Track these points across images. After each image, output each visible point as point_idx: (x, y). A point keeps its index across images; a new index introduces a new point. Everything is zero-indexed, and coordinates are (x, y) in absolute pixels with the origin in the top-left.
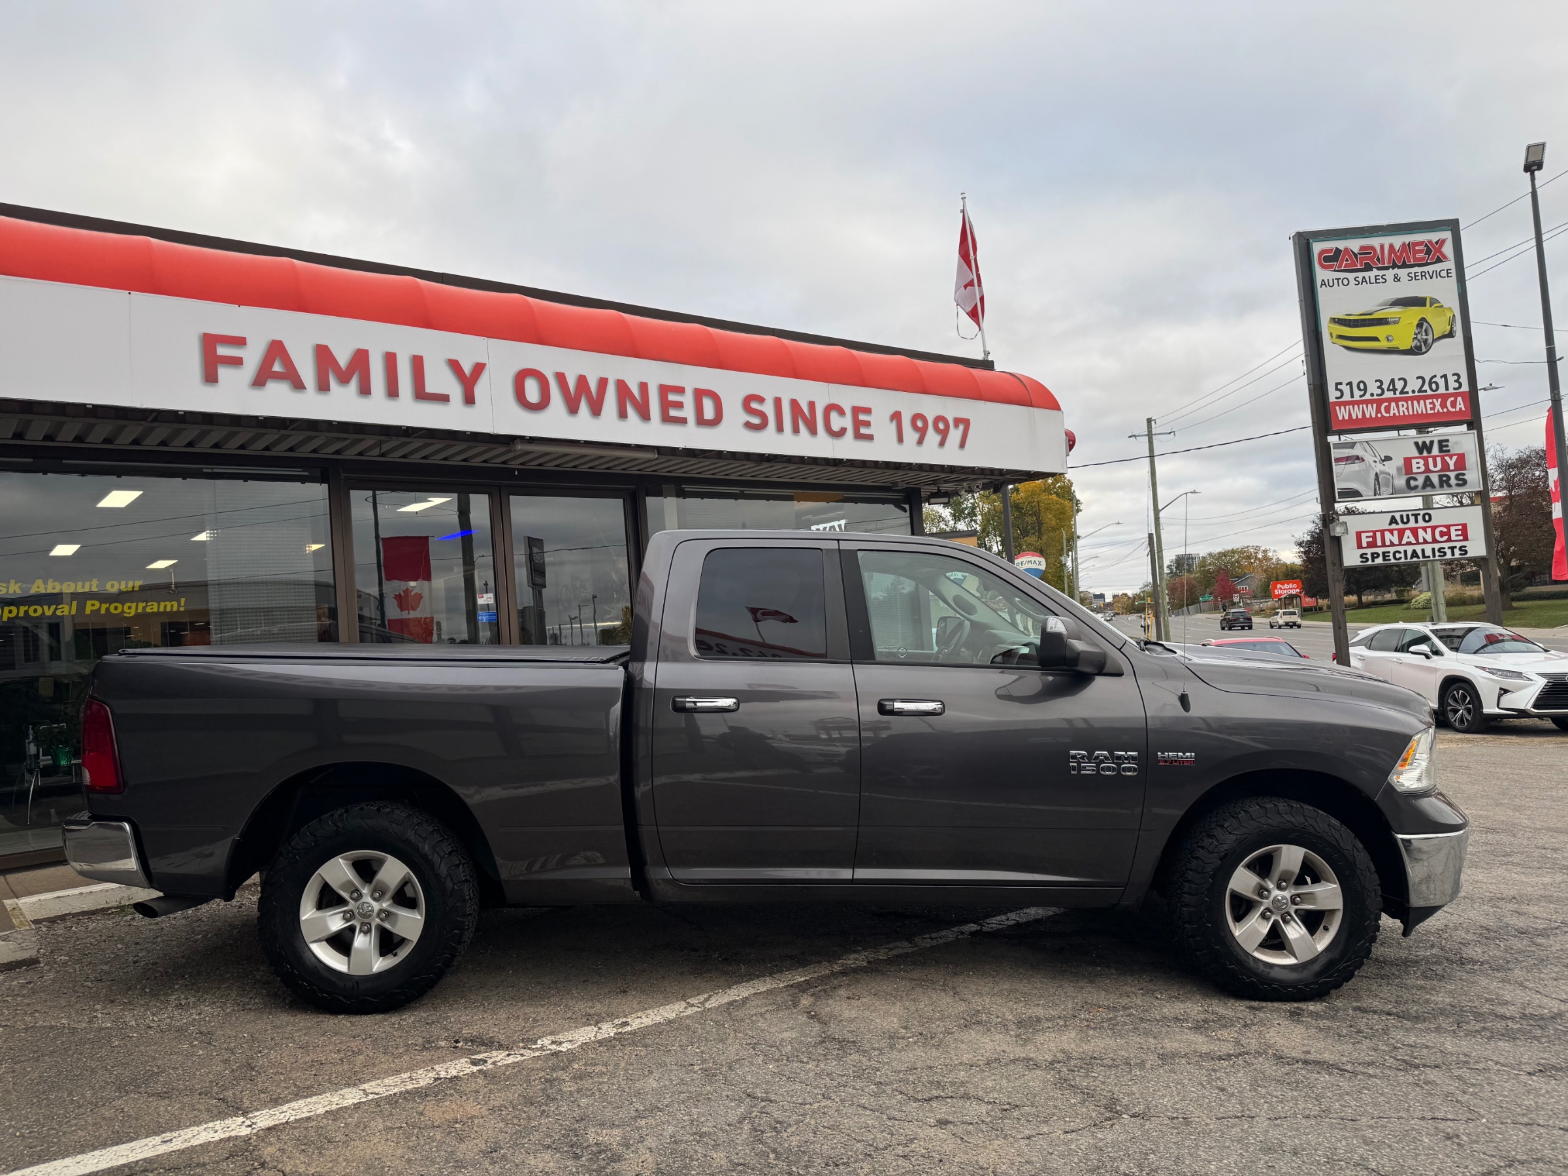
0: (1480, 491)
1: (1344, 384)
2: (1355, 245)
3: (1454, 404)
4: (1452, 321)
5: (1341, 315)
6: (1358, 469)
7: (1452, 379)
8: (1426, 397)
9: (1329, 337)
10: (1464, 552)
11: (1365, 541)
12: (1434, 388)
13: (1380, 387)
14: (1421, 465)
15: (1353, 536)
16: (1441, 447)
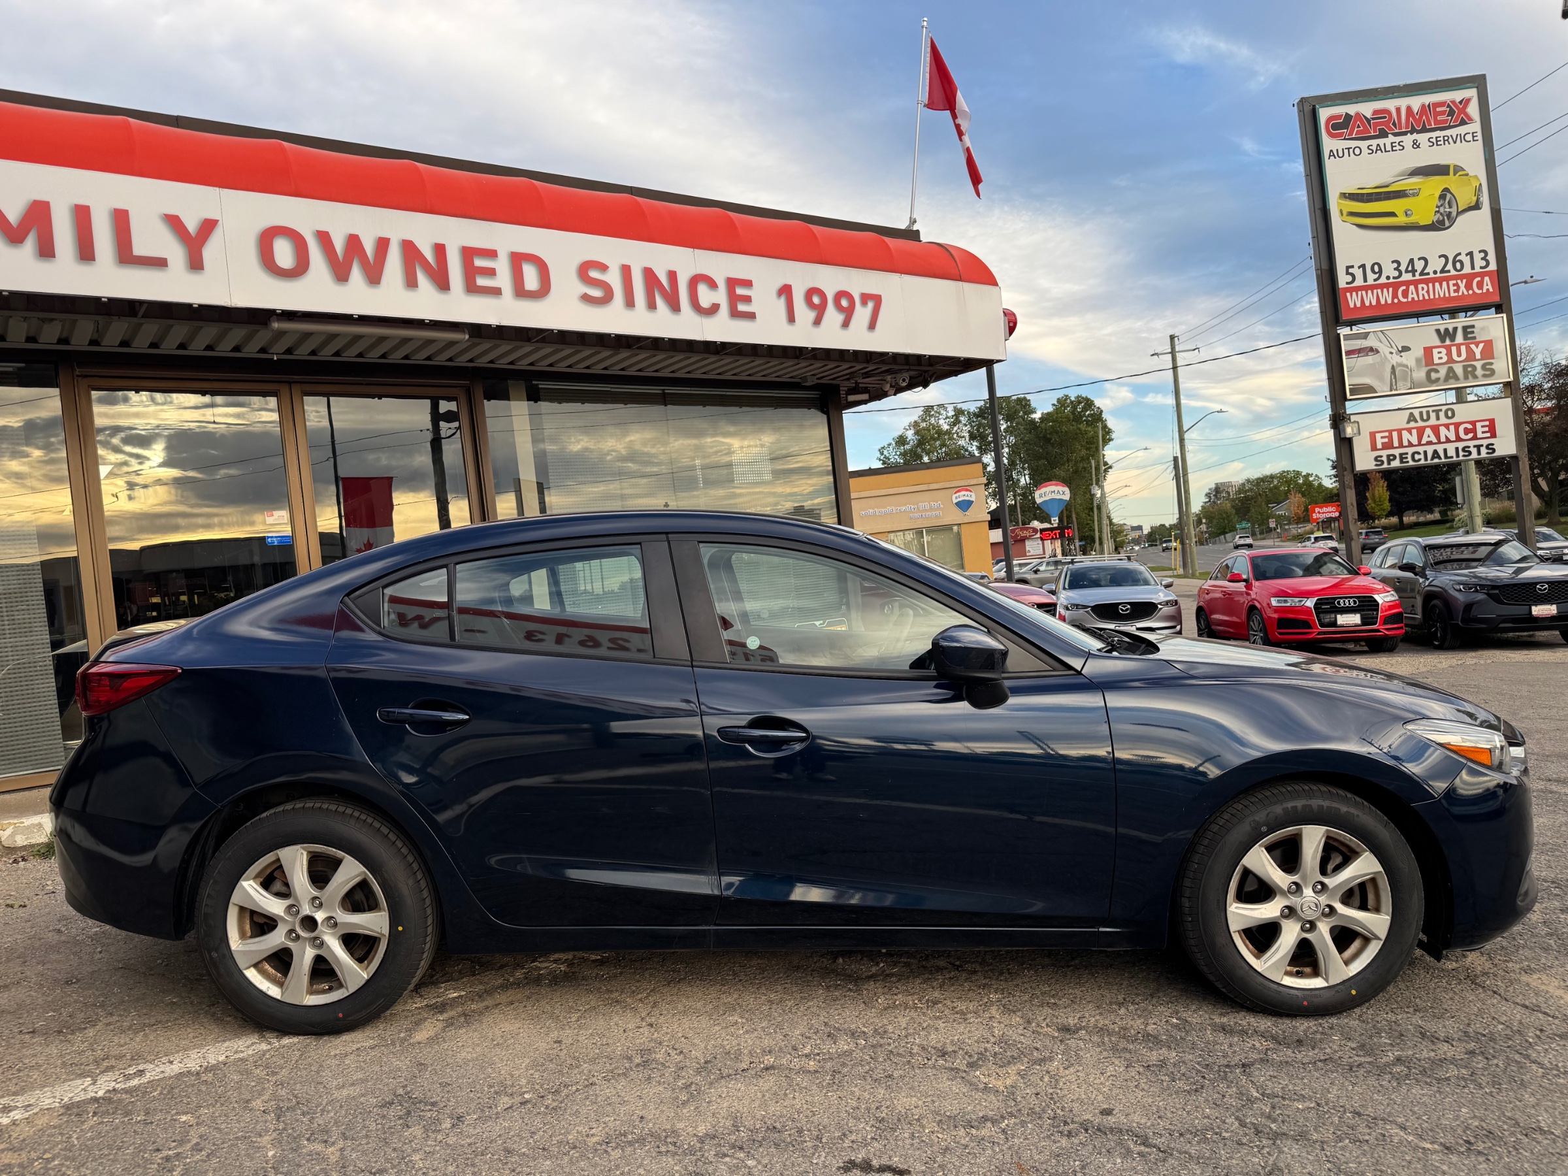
0: (1511, 382)
1: (1356, 267)
2: (1367, 109)
3: (1480, 285)
4: (1478, 191)
5: (1353, 190)
6: (1371, 362)
7: (1478, 257)
8: (1448, 279)
9: (1338, 213)
10: (1492, 451)
11: (1380, 442)
12: (1458, 268)
13: (1396, 269)
14: (1443, 355)
15: (1366, 437)
16: (1466, 334)
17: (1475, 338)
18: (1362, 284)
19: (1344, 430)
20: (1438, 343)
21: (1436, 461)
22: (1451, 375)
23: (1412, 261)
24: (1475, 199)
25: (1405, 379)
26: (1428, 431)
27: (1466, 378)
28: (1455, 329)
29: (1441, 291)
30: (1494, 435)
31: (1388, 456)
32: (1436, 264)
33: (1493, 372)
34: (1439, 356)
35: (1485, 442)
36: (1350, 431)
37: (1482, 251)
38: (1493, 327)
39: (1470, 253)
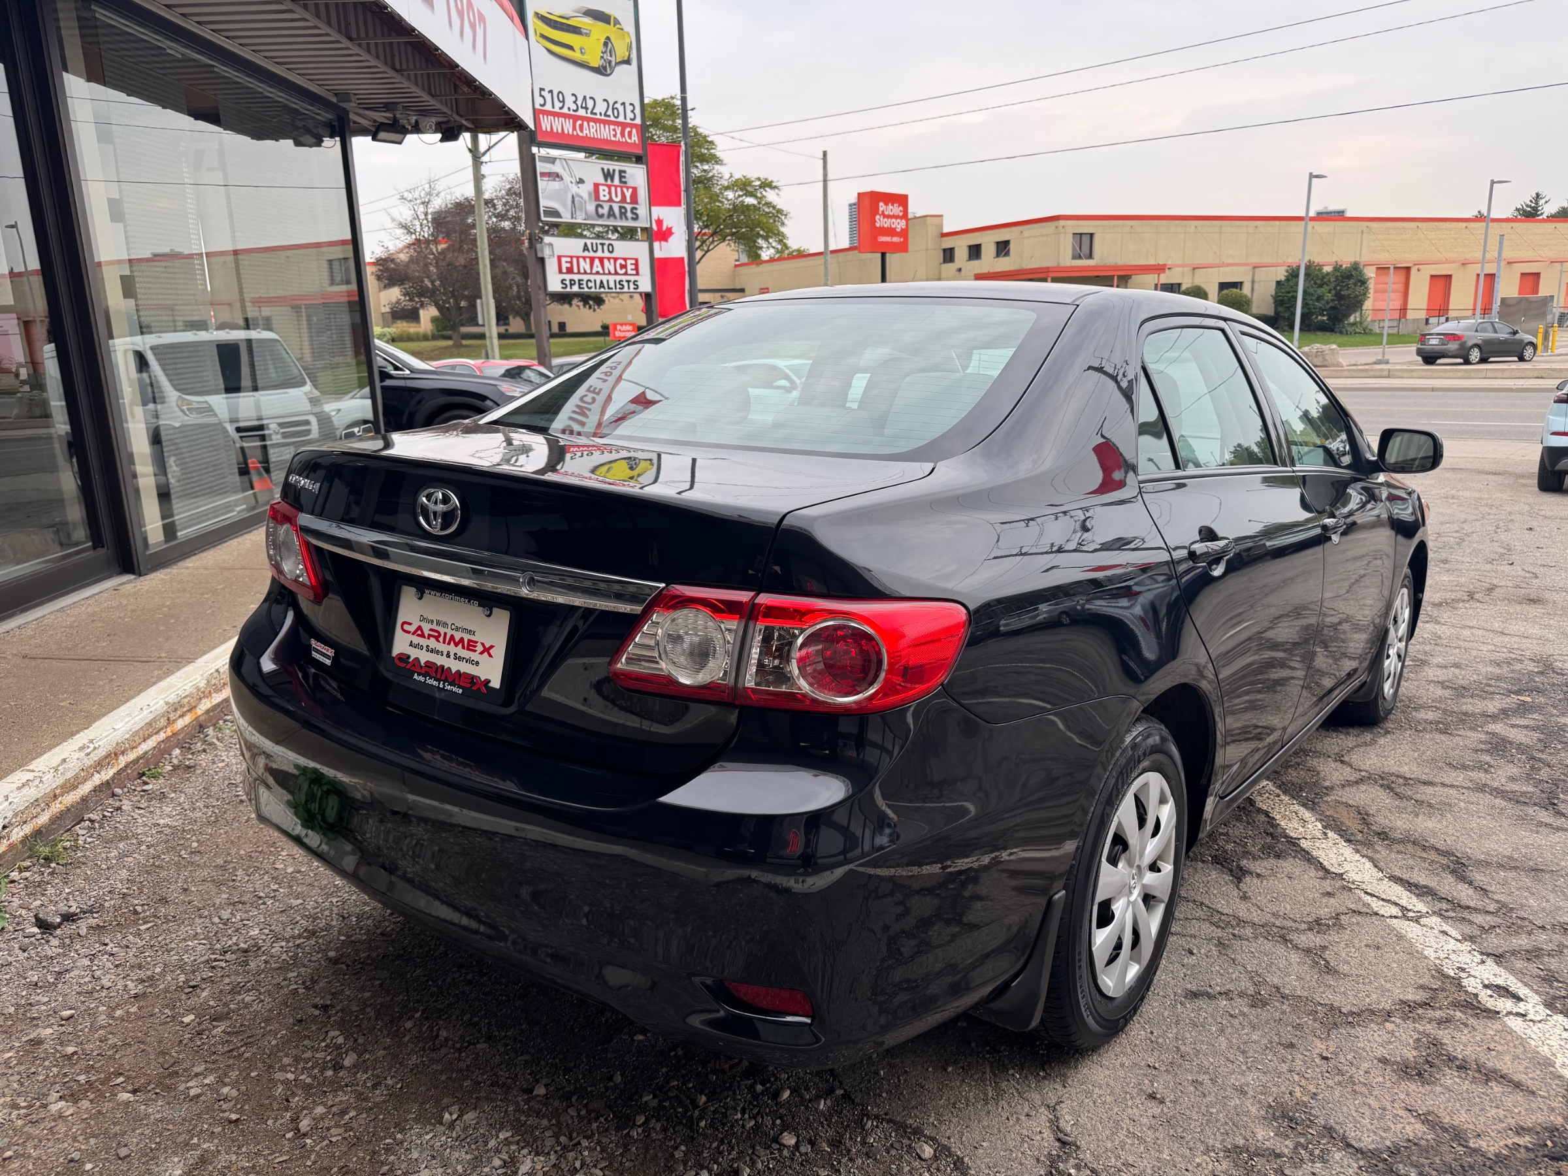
0: (646, 228)
1: (547, 90)
3: (630, 133)
4: (630, 48)
5: (543, 12)
6: (557, 187)
7: (629, 108)
8: (610, 123)
9: (533, 32)
10: (637, 287)
11: (565, 266)
12: (616, 115)
13: (575, 102)
14: (606, 193)
15: (556, 259)
16: (621, 177)
17: (625, 182)
18: (551, 109)
19: (542, 251)
20: (601, 180)
21: (602, 290)
22: (611, 213)
23: (585, 98)
24: (627, 54)
25: (581, 210)
26: (597, 262)
27: (621, 218)
28: (614, 171)
29: (606, 133)
30: (637, 274)
31: (571, 280)
32: (601, 108)
33: (637, 214)
34: (604, 193)
35: (632, 278)
36: (546, 252)
37: (631, 104)
38: (637, 175)
39: (623, 104)
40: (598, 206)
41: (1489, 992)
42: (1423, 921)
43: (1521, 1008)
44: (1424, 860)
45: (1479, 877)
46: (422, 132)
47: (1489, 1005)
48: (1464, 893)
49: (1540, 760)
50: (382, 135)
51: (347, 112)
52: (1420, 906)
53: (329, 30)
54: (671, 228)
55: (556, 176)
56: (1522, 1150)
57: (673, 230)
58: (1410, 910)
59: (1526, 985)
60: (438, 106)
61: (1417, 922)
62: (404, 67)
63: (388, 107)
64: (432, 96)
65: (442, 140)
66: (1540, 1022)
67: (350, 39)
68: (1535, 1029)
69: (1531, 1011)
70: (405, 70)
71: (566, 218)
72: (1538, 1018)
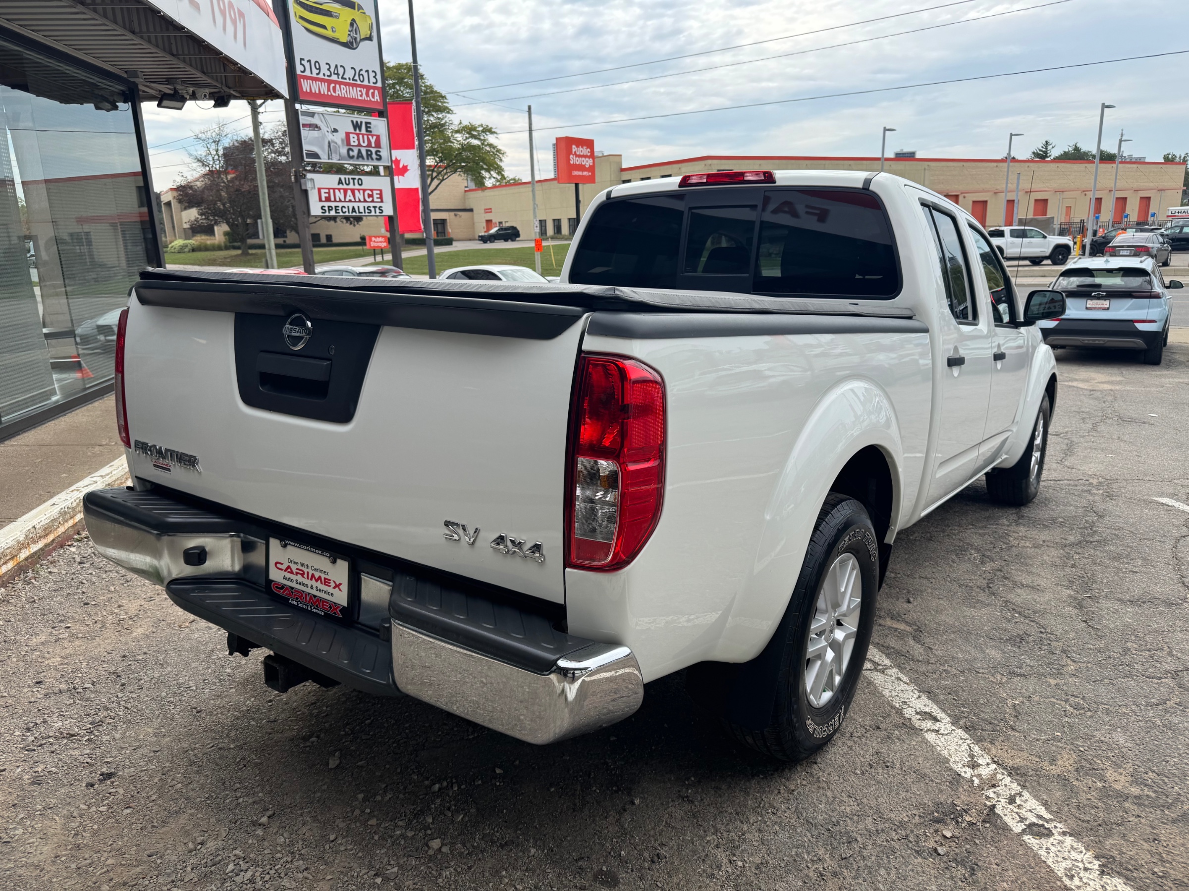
0: (388, 167)
1: (306, 60)
3: (373, 94)
4: (371, 28)
6: (317, 135)
7: (372, 75)
9: (294, 15)
10: (382, 211)
11: (324, 196)
12: (362, 79)
13: (329, 69)
14: (355, 139)
15: (316, 191)
16: (367, 127)
17: (371, 132)
18: (310, 75)
19: (305, 184)
20: (352, 130)
21: (354, 214)
22: (360, 155)
23: (336, 66)
24: (369, 32)
25: (336, 153)
26: (349, 193)
27: (368, 159)
28: (361, 122)
29: (354, 93)
30: (382, 201)
31: (329, 207)
32: (349, 74)
33: (380, 156)
34: (353, 140)
35: (378, 205)
36: (309, 186)
37: (373, 71)
38: (380, 126)
39: (367, 71)
40: (349, 150)
41: (919, 717)
42: (888, 671)
43: (937, 726)
44: (896, 629)
45: (928, 641)
46: (198, 100)
47: (916, 725)
48: (917, 650)
49: (988, 557)
50: (165, 103)
51: (136, 85)
52: (887, 662)
53: (114, 26)
54: (407, 166)
55: (315, 127)
56: (917, 818)
57: (408, 168)
58: (879, 665)
59: (943, 710)
60: (209, 81)
61: (883, 672)
62: (180, 52)
63: (169, 81)
64: (203, 72)
65: (215, 106)
66: (947, 734)
67: (133, 32)
68: (942, 740)
69: (943, 728)
70: (179, 55)
71: (324, 159)
72: (946, 732)
